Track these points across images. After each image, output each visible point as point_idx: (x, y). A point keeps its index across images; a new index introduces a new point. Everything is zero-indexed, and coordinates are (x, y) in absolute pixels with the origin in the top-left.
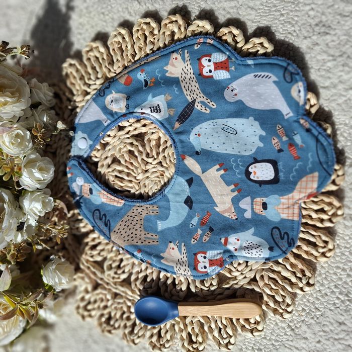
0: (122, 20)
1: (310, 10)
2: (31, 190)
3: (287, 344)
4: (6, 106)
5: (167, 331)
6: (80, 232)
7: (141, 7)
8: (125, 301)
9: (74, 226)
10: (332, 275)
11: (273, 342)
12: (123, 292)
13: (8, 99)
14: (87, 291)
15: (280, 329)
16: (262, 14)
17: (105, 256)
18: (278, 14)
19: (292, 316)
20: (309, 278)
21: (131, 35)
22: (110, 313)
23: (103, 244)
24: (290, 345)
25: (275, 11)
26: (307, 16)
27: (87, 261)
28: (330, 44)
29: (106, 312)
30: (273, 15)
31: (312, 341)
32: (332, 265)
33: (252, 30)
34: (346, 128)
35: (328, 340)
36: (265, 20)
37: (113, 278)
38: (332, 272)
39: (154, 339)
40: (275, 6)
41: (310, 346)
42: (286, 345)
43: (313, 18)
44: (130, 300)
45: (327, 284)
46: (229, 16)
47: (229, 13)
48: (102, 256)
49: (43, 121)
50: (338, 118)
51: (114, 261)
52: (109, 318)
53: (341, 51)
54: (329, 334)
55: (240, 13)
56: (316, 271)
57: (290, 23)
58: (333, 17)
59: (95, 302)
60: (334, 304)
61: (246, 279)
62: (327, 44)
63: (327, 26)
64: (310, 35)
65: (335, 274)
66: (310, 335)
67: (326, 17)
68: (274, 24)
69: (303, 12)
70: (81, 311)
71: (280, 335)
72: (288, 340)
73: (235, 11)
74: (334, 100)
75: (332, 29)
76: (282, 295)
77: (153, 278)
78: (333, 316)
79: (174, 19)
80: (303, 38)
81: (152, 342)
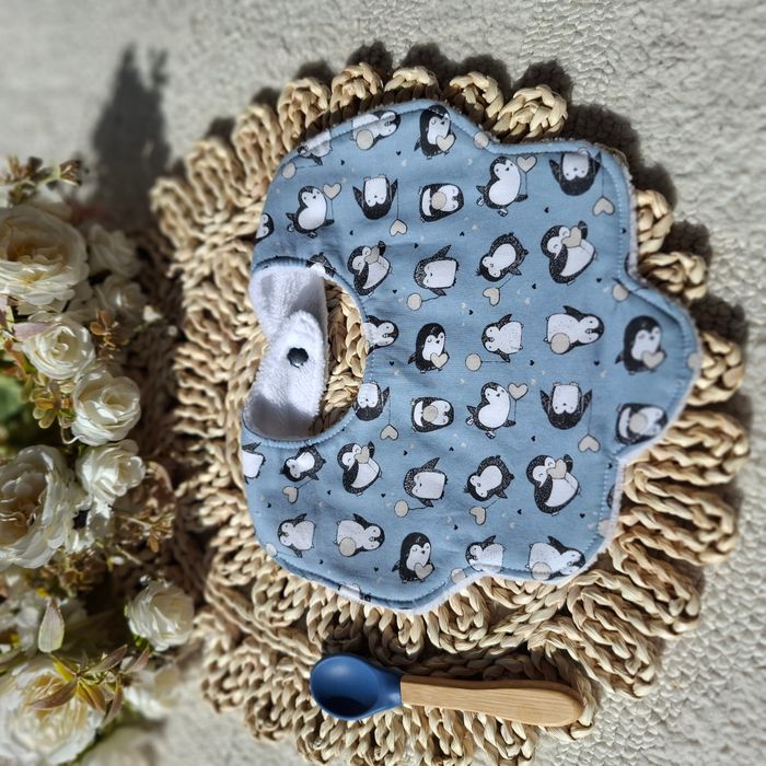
0: (257, 89)
1: (636, 15)
2: (96, 444)
3: (654, 756)
4: (37, 282)
5: (388, 732)
6: (201, 525)
7: (292, 58)
8: (296, 669)
9: (189, 514)
10: (741, 594)
11: (622, 752)
12: (293, 649)
13: (41, 268)
14: (221, 652)
15: (635, 722)
16: (535, 38)
17: (253, 575)
18: (571, 32)
19: (659, 691)
20: (686, 602)
21: (274, 115)
22: (268, 696)
23: (248, 548)
24: (660, 759)
25: (564, 27)
26: (631, 28)
27: (219, 587)
28: (688, 82)
29: (260, 693)
30: (559, 36)
31: (711, 749)
32: (741, 571)
33: (517, 75)
34: (742, 259)
35: (747, 744)
36: (543, 49)
37: (271, 620)
38: (740, 586)
39: (362, 750)
40: (562, 18)
41: (706, 759)
42: (651, 759)
43: (644, 32)
44: (307, 667)
45: (732, 615)
46: (467, 53)
47: (467, 45)
48: (246, 574)
49: (115, 306)
50: (720, 238)
51: (271, 584)
52: (269, 707)
53: (712, 93)
54: (748, 731)
55: (490, 41)
56: (704, 585)
57: (596, 48)
58: (689, 22)
59: (239, 672)
60: (753, 660)
61: (545, 611)
62: (681, 83)
63: (676, 44)
64: (641, 69)
65: (749, 590)
66: (703, 734)
67: (673, 26)
68: (563, 54)
69: (622, 22)
70: (211, 692)
71: (635, 736)
72: (654, 747)
73: (480, 39)
74: (709, 201)
75: (688, 48)
76: (628, 645)
77: (350, 617)
78: (752, 688)
79: (356, 73)
80: (627, 76)
81: (357, 756)
